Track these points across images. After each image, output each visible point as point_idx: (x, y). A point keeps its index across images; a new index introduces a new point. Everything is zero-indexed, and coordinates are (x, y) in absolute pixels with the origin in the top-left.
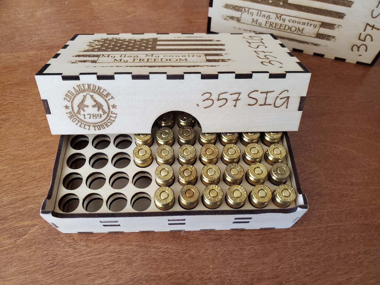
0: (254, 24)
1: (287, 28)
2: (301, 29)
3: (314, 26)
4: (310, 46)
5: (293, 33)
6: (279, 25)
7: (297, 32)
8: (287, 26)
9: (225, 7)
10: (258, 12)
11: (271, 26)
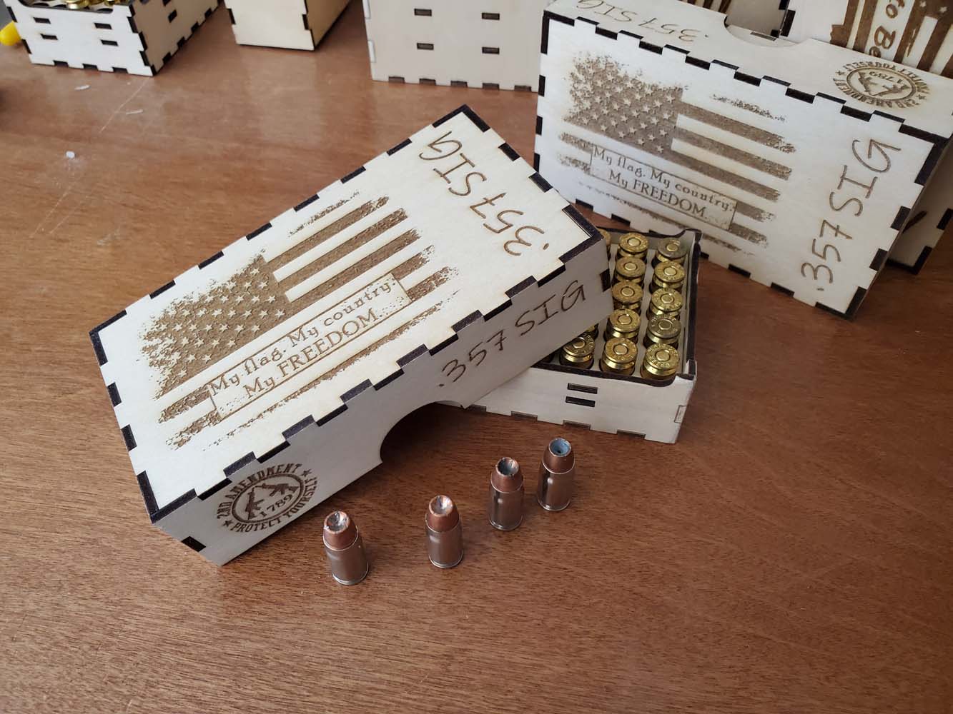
0: (614, 181)
1: (674, 200)
2: (699, 208)
3: (723, 206)
4: (719, 247)
5: (686, 214)
6: (660, 192)
7: (694, 212)
8: (673, 196)
9: (563, 139)
10: (620, 159)
11: (644, 190)
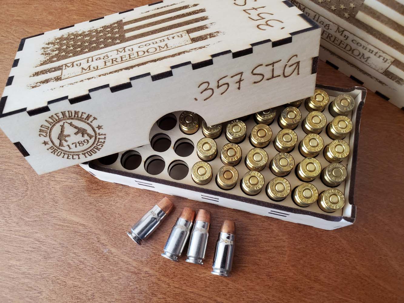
1: (348, 48)
2: (366, 56)
3: (383, 59)
4: (373, 81)
5: (355, 58)
6: (339, 41)
7: (360, 58)
8: (348, 46)
10: (315, 15)
11: (329, 38)
